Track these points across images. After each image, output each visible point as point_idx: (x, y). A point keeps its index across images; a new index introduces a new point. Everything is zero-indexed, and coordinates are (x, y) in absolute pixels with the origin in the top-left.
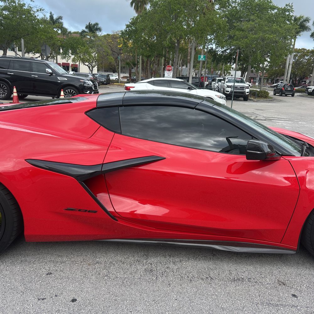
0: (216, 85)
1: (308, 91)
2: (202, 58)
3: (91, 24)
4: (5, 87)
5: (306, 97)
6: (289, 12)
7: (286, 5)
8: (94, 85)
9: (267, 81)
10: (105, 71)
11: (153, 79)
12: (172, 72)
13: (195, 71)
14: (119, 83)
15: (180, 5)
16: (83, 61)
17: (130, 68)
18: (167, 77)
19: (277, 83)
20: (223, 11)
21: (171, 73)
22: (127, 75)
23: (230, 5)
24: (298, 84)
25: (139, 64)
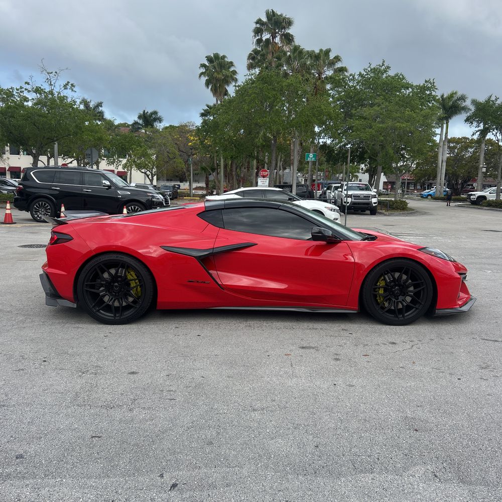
0: (331, 195)
1: (470, 199)
2: (311, 157)
3: (146, 112)
4: (48, 206)
5: (467, 207)
6: (430, 90)
7: (426, 81)
8: (165, 199)
9: (414, 187)
10: (168, 180)
11: (242, 189)
12: (268, 179)
13: (303, 175)
14: (190, 197)
15: (275, 90)
16: (139, 167)
17: (207, 174)
18: (262, 186)
19: (430, 189)
20: (338, 91)
21: (267, 181)
22: (203, 185)
23: (346, 84)
24: (461, 190)
25: (220, 168)
